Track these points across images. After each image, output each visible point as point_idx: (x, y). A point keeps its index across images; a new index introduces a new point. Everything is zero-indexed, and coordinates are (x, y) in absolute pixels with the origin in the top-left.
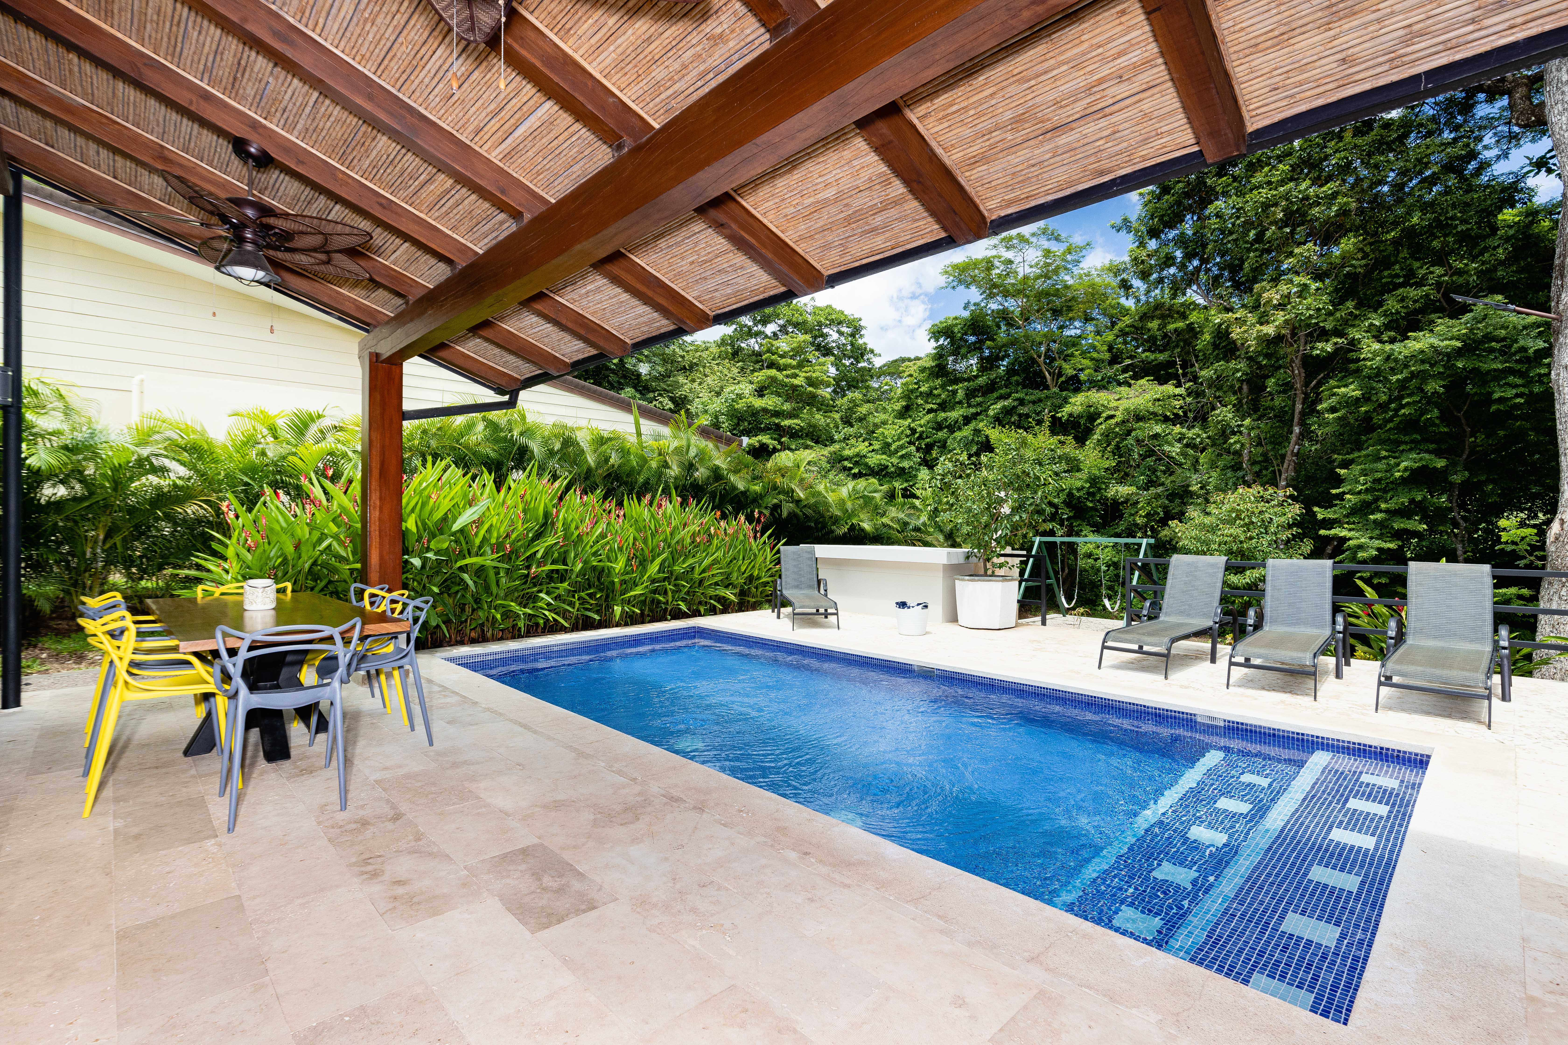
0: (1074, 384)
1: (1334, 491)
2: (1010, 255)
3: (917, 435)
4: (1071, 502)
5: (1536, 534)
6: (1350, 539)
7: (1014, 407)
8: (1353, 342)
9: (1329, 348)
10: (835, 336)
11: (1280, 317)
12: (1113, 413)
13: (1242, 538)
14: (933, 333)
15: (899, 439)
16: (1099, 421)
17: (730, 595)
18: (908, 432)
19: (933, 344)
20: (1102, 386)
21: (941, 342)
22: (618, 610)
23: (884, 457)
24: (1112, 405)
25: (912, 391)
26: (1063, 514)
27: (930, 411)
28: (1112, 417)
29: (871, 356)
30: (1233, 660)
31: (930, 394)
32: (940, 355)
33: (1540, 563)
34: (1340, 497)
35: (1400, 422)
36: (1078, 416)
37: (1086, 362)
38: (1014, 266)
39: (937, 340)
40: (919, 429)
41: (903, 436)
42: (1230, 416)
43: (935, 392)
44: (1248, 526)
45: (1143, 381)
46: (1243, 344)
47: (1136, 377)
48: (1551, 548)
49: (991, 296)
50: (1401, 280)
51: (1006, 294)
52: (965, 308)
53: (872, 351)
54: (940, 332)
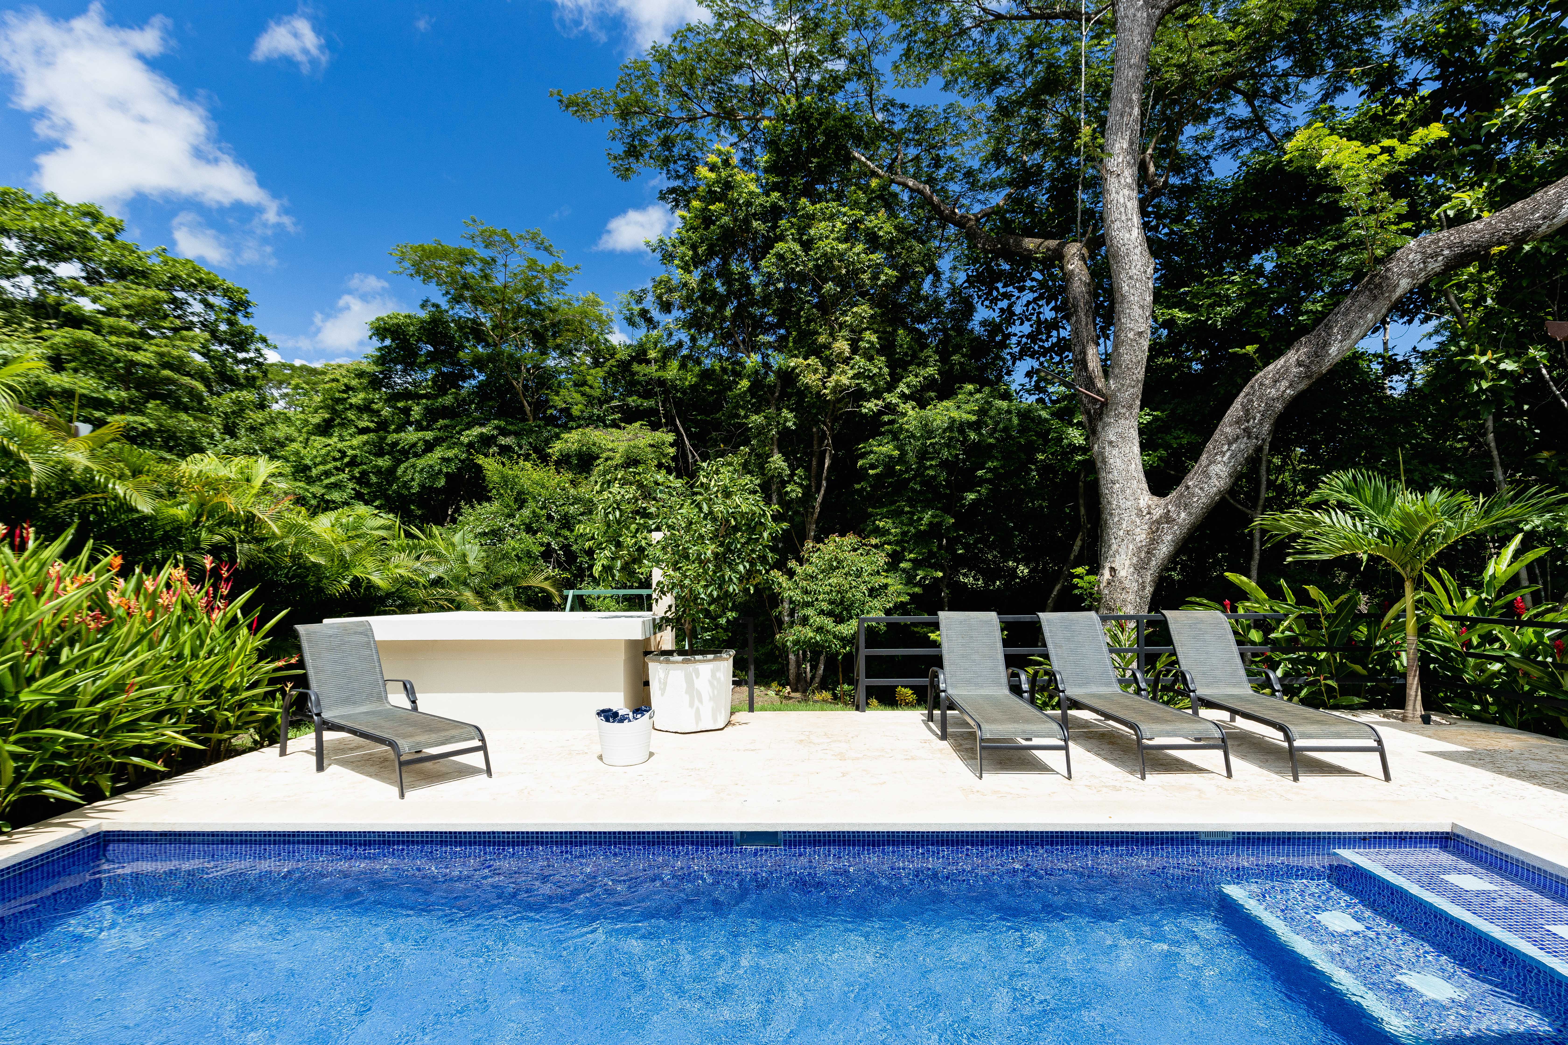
3: (346, 460)
7: (493, 437)
10: (198, 307)
12: (611, 454)
14: (377, 329)
15: (325, 462)
16: (598, 461)
18: (338, 455)
19: (375, 343)
20: (598, 422)
21: (388, 342)
23: (302, 484)
24: (609, 446)
29: (260, 345)
31: (366, 408)
32: (383, 359)
37: (577, 396)
39: (381, 340)
40: (350, 452)
41: (329, 459)
43: (374, 407)
45: (636, 425)
47: (625, 420)
48: (1104, 591)
49: (457, 300)
52: (423, 306)
53: (264, 340)
54: (385, 329)
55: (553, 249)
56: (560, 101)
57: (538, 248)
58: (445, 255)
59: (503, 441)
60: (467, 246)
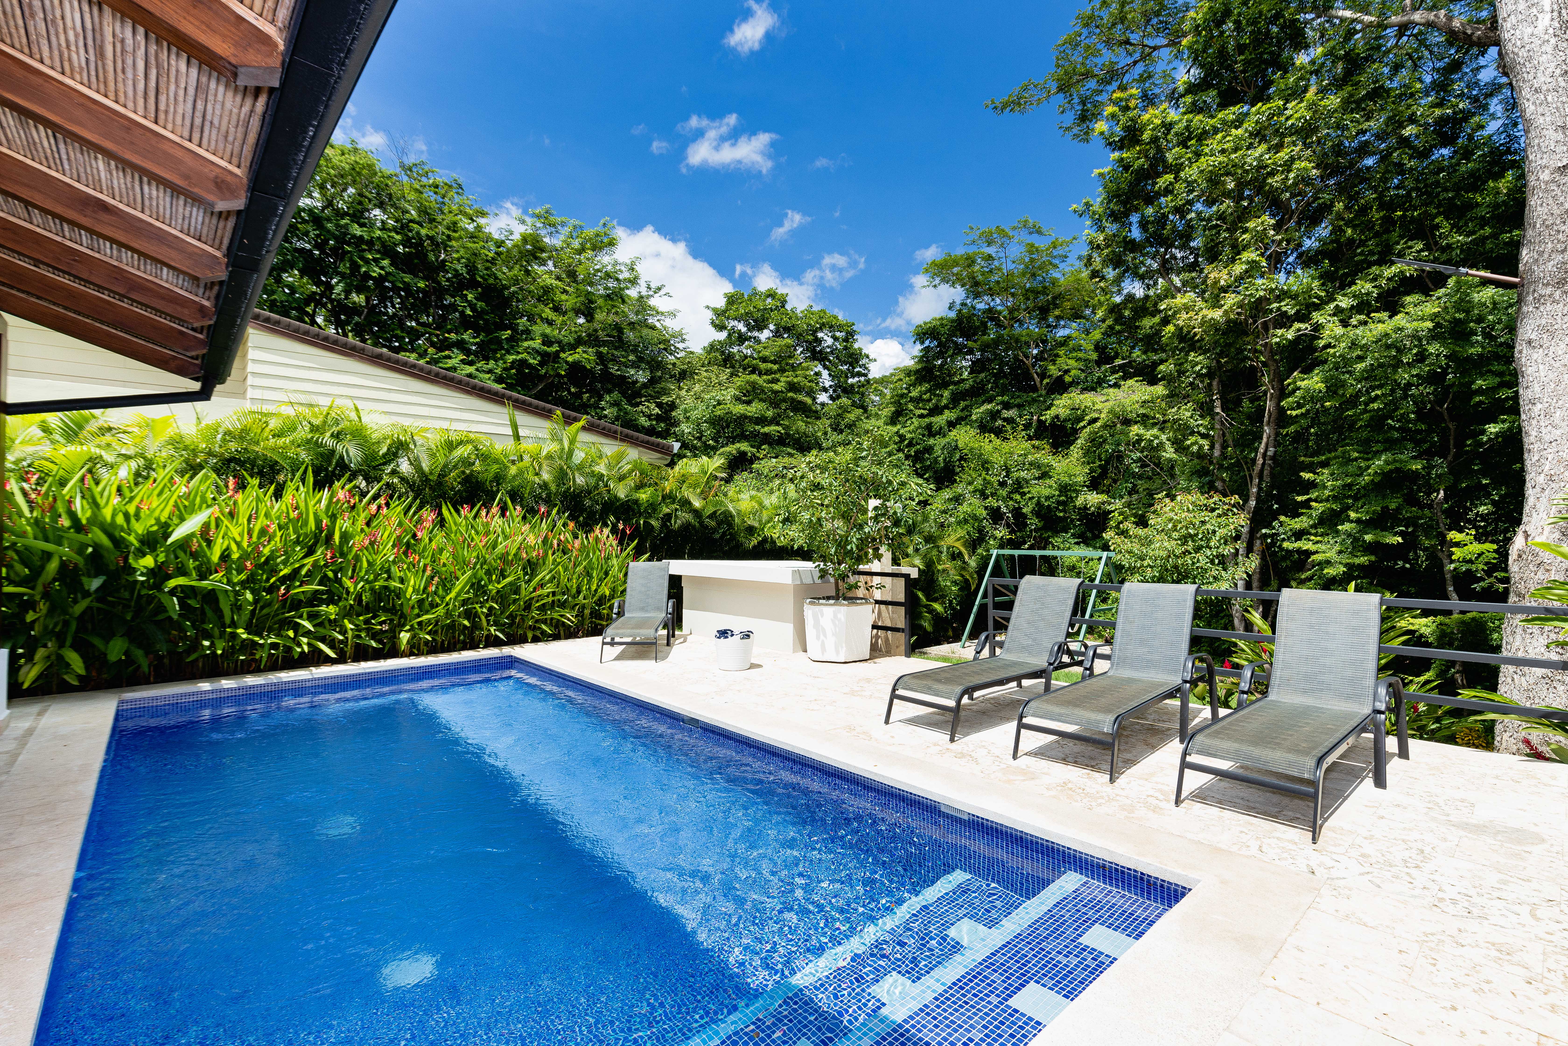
0: (1060, 386)
1: (1299, 499)
2: (991, 250)
4: (1040, 511)
5: (1495, 551)
6: (1317, 552)
7: (999, 412)
8: (1317, 328)
9: (1290, 335)
10: (830, 341)
11: (1230, 300)
12: (1097, 416)
13: (1178, 552)
14: (918, 334)
16: (1082, 424)
17: (570, 617)
18: (897, 439)
19: (919, 347)
20: (1088, 387)
21: (927, 344)
22: (405, 637)
24: (1097, 407)
25: (902, 396)
26: (1031, 524)
27: (921, 416)
28: (1095, 420)
29: (867, 362)
30: (1025, 720)
31: (920, 399)
32: (926, 357)
33: (1501, 587)
34: (1306, 504)
35: (1371, 418)
36: (1065, 420)
37: (1072, 362)
38: (996, 263)
39: (922, 343)
40: (908, 436)
42: (1188, 414)
43: (924, 397)
44: (1184, 539)
45: (1130, 382)
46: (1189, 332)
47: (1125, 378)
48: (1514, 567)
49: (977, 295)
50: (1375, 257)
51: (992, 293)
52: (950, 308)
53: (868, 357)
54: (924, 334)
55: (1044, 230)
56: (995, 108)
57: (1031, 233)
58: (956, 263)
59: (1006, 414)
60: (972, 250)
